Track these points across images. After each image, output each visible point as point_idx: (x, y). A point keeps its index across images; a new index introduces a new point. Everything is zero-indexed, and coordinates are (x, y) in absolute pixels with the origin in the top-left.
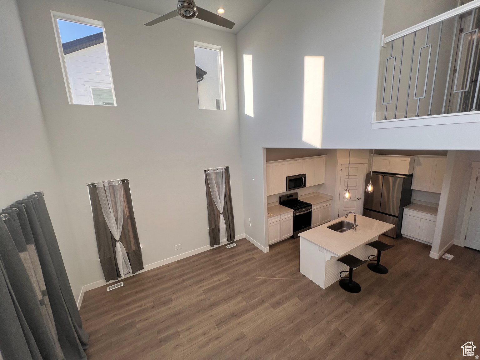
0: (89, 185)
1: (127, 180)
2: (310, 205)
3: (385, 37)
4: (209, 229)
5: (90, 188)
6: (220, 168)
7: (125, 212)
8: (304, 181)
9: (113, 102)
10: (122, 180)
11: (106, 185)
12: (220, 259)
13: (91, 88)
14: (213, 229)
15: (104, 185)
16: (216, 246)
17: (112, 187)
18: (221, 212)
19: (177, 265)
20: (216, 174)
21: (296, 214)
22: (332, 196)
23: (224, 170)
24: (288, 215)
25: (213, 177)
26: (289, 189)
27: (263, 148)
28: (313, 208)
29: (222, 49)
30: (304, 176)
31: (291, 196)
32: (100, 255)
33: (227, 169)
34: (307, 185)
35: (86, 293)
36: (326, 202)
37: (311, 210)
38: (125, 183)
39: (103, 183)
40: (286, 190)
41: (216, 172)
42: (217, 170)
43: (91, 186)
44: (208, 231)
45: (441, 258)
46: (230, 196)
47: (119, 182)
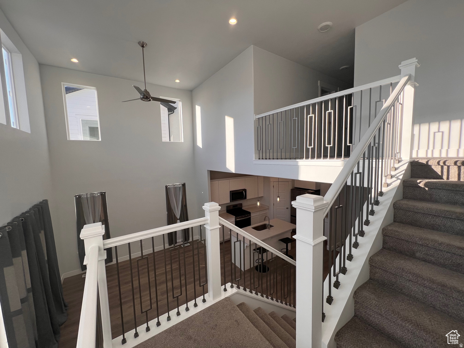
0: (76, 196)
1: (105, 193)
2: (250, 213)
3: (255, 115)
5: (76, 198)
6: (178, 184)
7: (102, 216)
8: (244, 194)
9: (97, 127)
10: (101, 193)
11: (89, 196)
12: (175, 254)
13: (81, 119)
15: (87, 196)
16: (173, 246)
17: (93, 197)
18: (178, 217)
20: (175, 188)
21: (237, 220)
22: (268, 206)
23: (181, 186)
25: (172, 191)
26: (232, 200)
27: (208, 170)
28: (252, 215)
29: (181, 101)
30: (245, 190)
31: (235, 206)
32: (79, 249)
33: (184, 185)
34: (248, 197)
35: (65, 279)
36: (264, 210)
38: (103, 195)
39: (87, 194)
40: (230, 202)
42: (176, 186)
43: (77, 197)
46: (186, 206)
47: (99, 194)
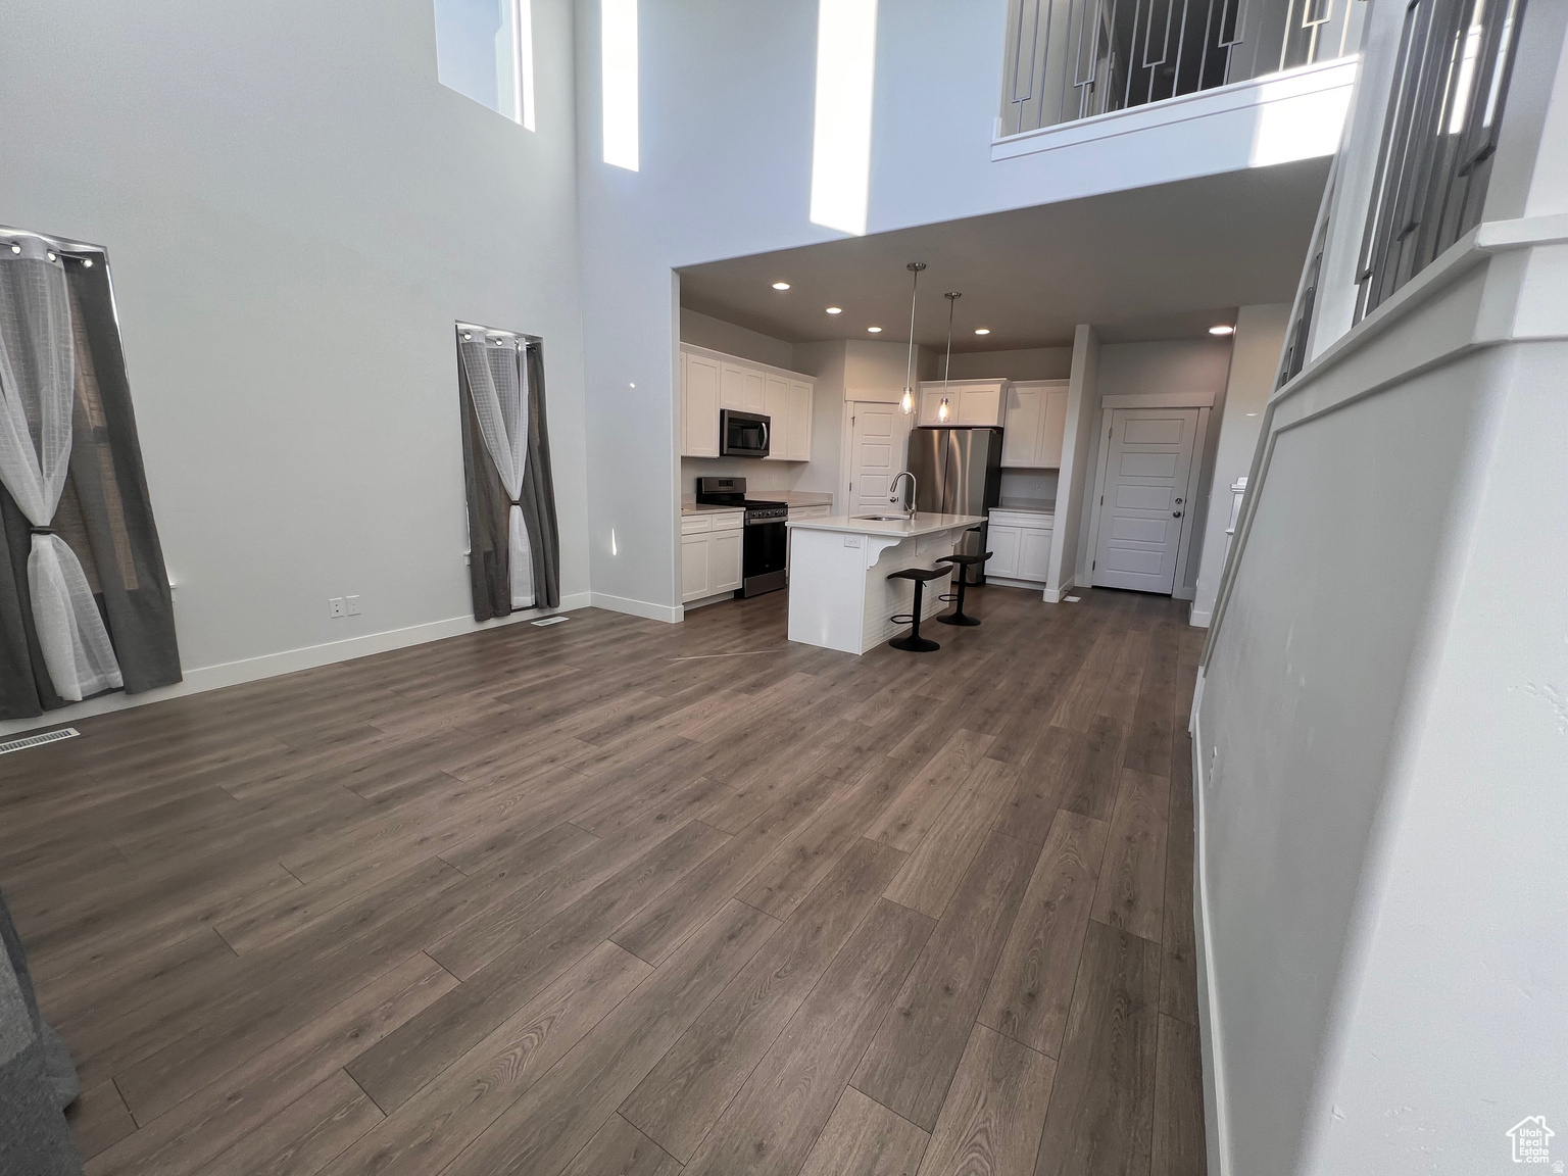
1: (99, 258)
2: (786, 506)
4: (470, 555)
6: (511, 336)
8: (765, 434)
14: (487, 555)
16: (492, 623)
19: (348, 669)
20: (497, 355)
21: (754, 521)
22: (830, 496)
23: (522, 347)
24: (730, 523)
25: (485, 360)
26: (727, 447)
28: (790, 515)
30: (767, 421)
31: (724, 481)
33: (534, 347)
34: (771, 452)
36: (820, 508)
37: (783, 519)
40: (721, 453)
41: (494, 350)
42: (499, 343)
44: (467, 561)
45: (1061, 601)
46: (543, 449)
